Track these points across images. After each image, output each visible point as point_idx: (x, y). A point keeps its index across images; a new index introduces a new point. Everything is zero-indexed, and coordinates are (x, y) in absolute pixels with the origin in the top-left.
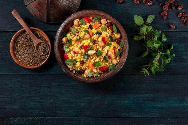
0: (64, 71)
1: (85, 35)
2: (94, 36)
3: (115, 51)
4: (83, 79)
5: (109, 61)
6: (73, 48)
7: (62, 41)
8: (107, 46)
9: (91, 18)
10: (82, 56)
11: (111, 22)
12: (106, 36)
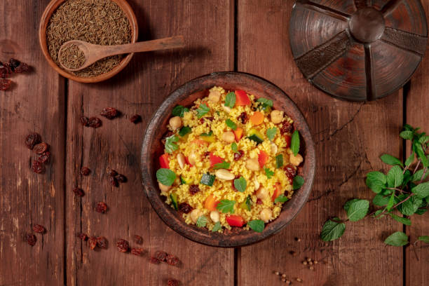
0: (147, 191)
1: (225, 131)
2: (245, 141)
3: (275, 192)
4: (181, 225)
5: (254, 209)
6: (187, 149)
7: (168, 123)
8: (263, 173)
9: (252, 97)
10: (200, 176)
11: (292, 124)
12: (270, 151)
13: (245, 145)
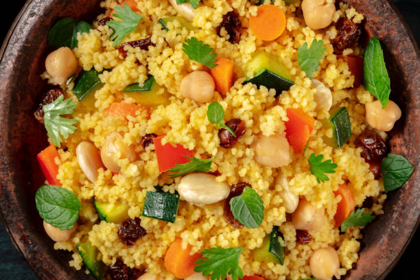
0: (21, 245)
1: (186, 71)
2: (241, 92)
3: (341, 207)
5: (293, 256)
6: (97, 130)
7: (42, 68)
10: (141, 196)
11: (361, 25)
12: (314, 105)
13: (245, 103)
